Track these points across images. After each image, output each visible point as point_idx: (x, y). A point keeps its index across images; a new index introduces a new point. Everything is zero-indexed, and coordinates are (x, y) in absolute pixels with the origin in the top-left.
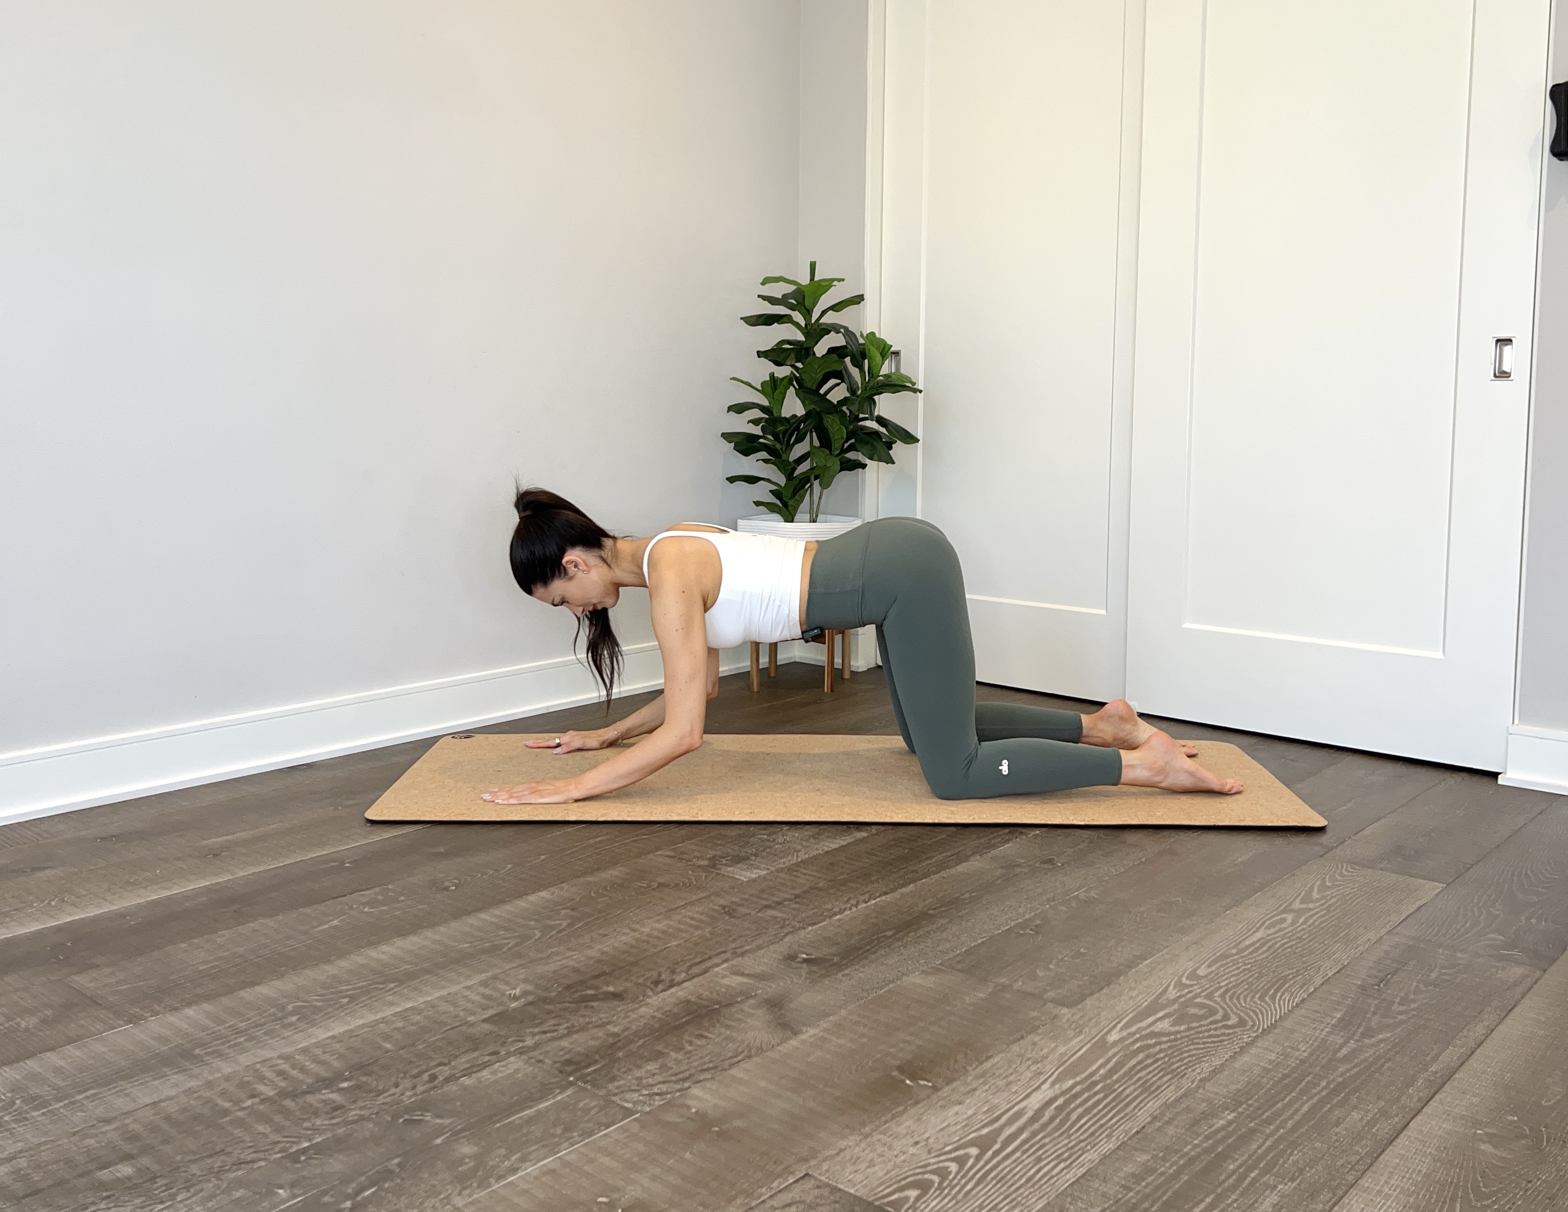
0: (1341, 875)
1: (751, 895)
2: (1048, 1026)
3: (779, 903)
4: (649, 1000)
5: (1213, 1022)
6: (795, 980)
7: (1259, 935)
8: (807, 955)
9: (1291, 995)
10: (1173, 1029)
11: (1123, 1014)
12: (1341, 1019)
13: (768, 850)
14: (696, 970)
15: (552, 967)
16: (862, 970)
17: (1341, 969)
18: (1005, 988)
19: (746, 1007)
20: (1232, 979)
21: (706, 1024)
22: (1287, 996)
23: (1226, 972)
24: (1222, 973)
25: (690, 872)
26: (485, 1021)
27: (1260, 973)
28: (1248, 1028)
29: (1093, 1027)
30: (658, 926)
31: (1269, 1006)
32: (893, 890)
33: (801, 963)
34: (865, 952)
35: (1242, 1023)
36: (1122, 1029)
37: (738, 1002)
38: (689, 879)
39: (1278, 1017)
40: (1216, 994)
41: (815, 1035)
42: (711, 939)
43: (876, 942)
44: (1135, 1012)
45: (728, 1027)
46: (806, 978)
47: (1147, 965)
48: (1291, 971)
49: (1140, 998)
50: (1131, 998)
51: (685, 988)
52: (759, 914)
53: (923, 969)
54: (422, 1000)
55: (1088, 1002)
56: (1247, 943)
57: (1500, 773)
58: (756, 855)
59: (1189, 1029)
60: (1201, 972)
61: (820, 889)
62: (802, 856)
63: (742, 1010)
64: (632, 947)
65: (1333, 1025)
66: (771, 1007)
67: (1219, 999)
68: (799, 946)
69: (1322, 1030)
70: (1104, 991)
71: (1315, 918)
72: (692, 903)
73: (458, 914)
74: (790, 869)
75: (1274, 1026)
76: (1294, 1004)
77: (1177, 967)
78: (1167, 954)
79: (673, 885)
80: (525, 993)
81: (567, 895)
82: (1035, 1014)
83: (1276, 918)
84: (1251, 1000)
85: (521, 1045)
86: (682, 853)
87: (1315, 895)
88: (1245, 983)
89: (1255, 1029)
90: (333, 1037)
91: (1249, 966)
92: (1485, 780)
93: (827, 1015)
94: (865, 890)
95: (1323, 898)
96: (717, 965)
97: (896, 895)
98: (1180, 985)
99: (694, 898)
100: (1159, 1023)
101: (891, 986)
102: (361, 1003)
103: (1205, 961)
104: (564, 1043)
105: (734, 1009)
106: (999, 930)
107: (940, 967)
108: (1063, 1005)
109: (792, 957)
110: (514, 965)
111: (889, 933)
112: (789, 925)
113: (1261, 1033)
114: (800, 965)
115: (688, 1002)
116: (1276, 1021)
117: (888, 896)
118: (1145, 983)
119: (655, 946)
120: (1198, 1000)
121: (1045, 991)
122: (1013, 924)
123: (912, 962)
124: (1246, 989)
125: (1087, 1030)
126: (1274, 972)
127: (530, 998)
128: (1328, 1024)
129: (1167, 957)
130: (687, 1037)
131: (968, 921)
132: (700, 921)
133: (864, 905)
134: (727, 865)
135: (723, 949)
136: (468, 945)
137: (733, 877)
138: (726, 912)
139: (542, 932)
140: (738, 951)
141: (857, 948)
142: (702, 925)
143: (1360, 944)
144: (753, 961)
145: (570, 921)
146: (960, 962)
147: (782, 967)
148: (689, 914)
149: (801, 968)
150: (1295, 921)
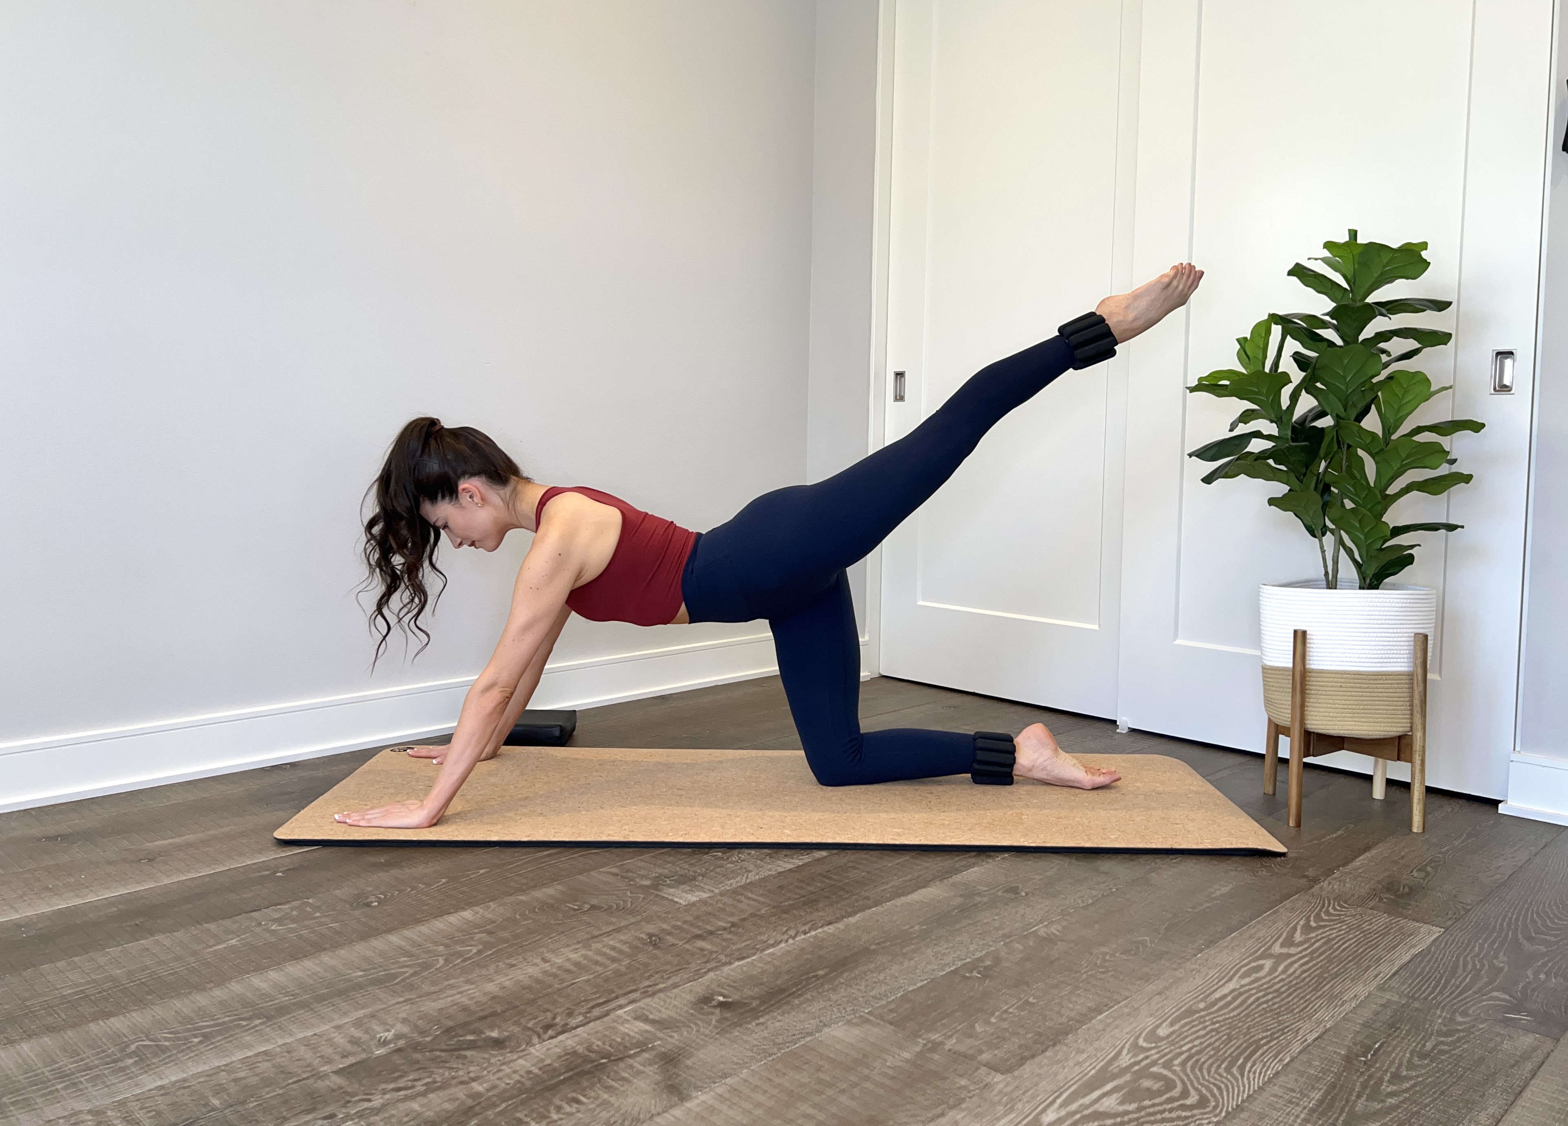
0: (1327, 913)
1: (685, 922)
2: (974, 1099)
3: (711, 933)
4: (532, 1050)
5: (1170, 1100)
6: (702, 1029)
7: (1232, 985)
8: (724, 997)
9: (1264, 1066)
10: (1121, 1108)
11: (1064, 1085)
12: (1321, 1102)
13: (718, 870)
14: (596, 1012)
15: (440, 1004)
16: (779, 1018)
17: (1324, 1033)
18: (935, 1046)
19: (636, 1063)
20: (1196, 1043)
21: (585, 1084)
22: (1258, 1067)
23: (1190, 1032)
24: (1186, 1034)
25: (629, 893)
26: (338, 1072)
27: (1228, 1034)
28: (1208, 1110)
29: (1028, 1102)
30: (573, 956)
31: (1237, 1080)
32: (839, 920)
33: (715, 1007)
34: (790, 995)
35: (1203, 1102)
36: (1061, 1106)
37: (630, 1057)
38: (624, 901)
39: (1245, 1095)
40: (1176, 1062)
41: (704, 1102)
42: (625, 974)
43: (804, 983)
44: (1080, 1082)
45: (608, 1088)
46: (716, 1027)
47: (1101, 1021)
48: (1264, 1034)
49: (1088, 1064)
50: (1078, 1064)
51: (576, 1035)
52: (686, 946)
53: (849, 1018)
54: (280, 1042)
55: (1027, 1067)
56: (1218, 995)
57: (1501, 802)
58: (703, 875)
59: (1139, 1109)
60: (1162, 1032)
61: (761, 917)
62: (752, 877)
63: (632, 1067)
64: (537, 981)
65: (1311, 1109)
66: (666, 1063)
67: (1178, 1069)
68: (718, 986)
69: (1297, 1116)
70: (1048, 1054)
71: (1296, 966)
72: (618, 930)
73: (365, 936)
74: (735, 892)
75: (1239, 1108)
76: (1266, 1079)
77: (1134, 1025)
78: (1126, 1006)
79: (606, 907)
80: (398, 1037)
81: (490, 916)
82: (963, 1082)
83: (1254, 964)
84: (1216, 1072)
85: (366, 1105)
86: (628, 871)
87: (1298, 937)
88: (1210, 1048)
89: (1218, 1110)
90: (162, 1087)
91: (1217, 1025)
92: (1486, 808)
93: (725, 1076)
94: (808, 919)
95: (1307, 940)
96: (621, 1007)
97: (841, 925)
98: (1136, 1048)
99: (623, 923)
100: (1105, 1099)
101: (809, 1039)
102: (213, 1043)
103: (1167, 1018)
104: (415, 1106)
105: (622, 1065)
106: (944, 970)
107: (867, 1016)
108: (997, 1070)
109: (706, 1000)
110: (401, 999)
111: (821, 973)
112: (716, 958)
113: (1225, 1117)
114: (712, 1010)
115: (575, 1053)
116: (1243, 1101)
117: (830, 927)
118: (1096, 1045)
119: (563, 981)
120: (1154, 1069)
121: (981, 1052)
122: (959, 964)
123: (838, 1009)
124: (1211, 1057)
125: (1020, 1105)
126: (1245, 1035)
127: (401, 1043)
128: (1305, 1108)
129: (1126, 1010)
130: (557, 1101)
131: (911, 959)
132: (621, 952)
133: (803, 937)
134: (669, 886)
135: (634, 988)
136: (362, 973)
137: (672, 900)
138: (651, 942)
139: (446, 960)
140: (650, 989)
141: (782, 991)
142: (621, 957)
143: (1346, 1001)
144: (662, 1003)
145: (481, 947)
146: (891, 1011)
147: (692, 1011)
148: (611, 943)
149: (713, 1013)
150: (1273, 969)
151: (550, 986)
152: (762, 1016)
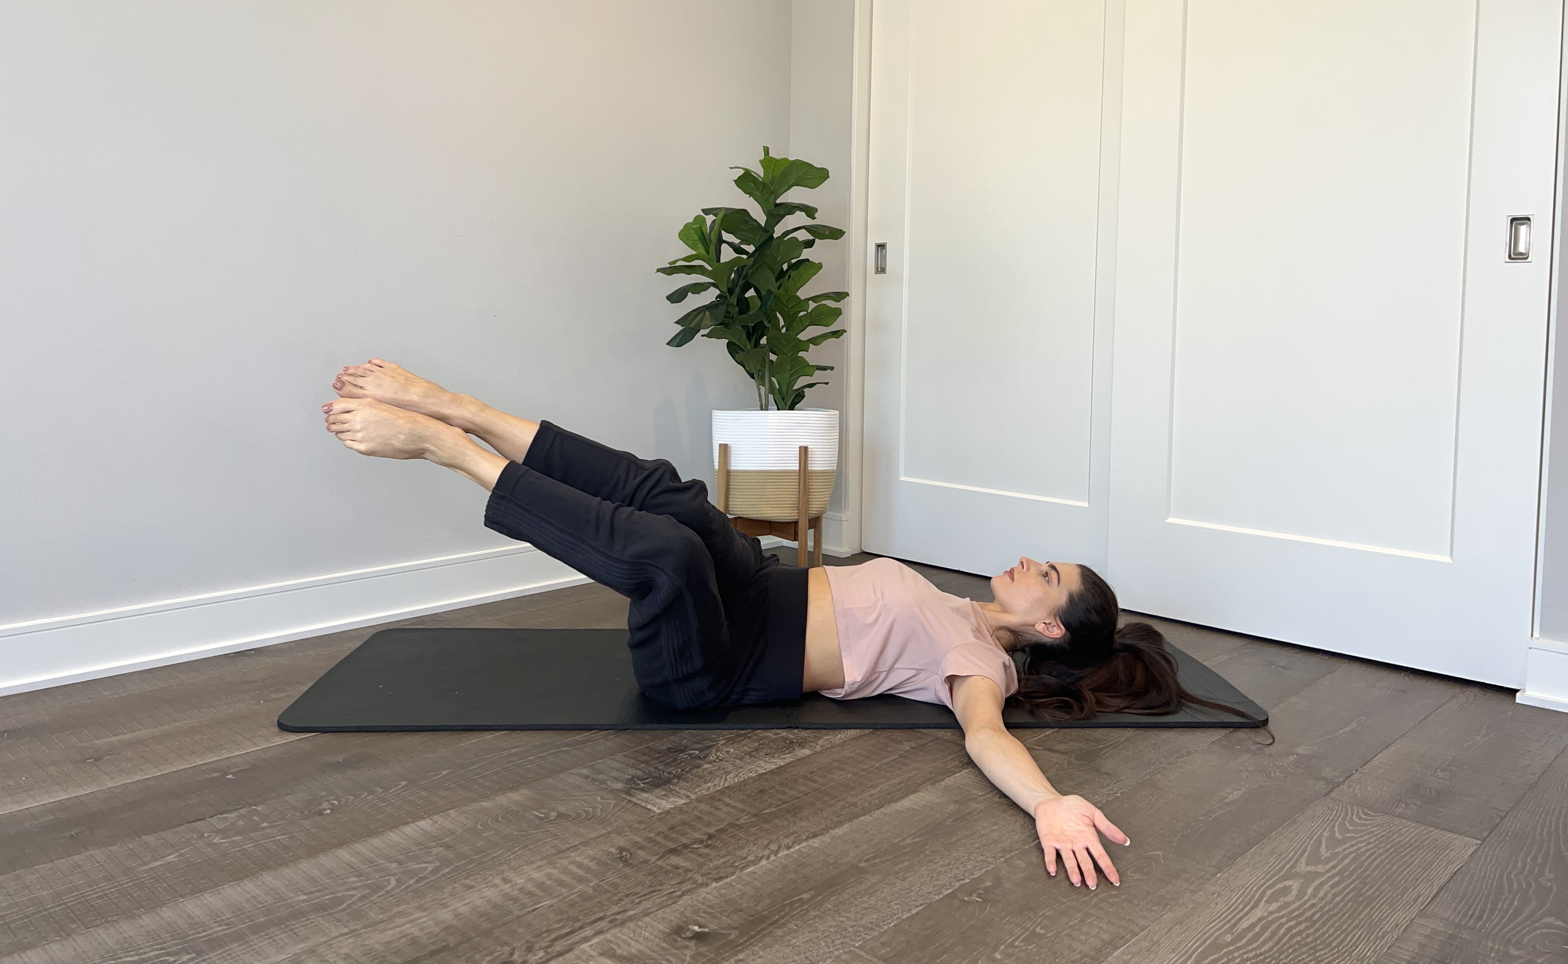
0: (1352, 822)
1: (659, 834)
3: (686, 846)
7: (1258, 913)
8: (700, 927)
14: (558, 947)
15: (389, 935)
16: (761, 953)
25: (599, 799)
30: (536, 875)
32: (825, 831)
33: (690, 939)
34: (772, 923)
38: (594, 809)
42: (592, 898)
43: (787, 909)
52: (659, 863)
53: (837, 953)
56: (1244, 924)
57: (1517, 691)
58: (679, 777)
61: (740, 827)
62: (732, 780)
64: (495, 906)
68: (694, 912)
71: (1327, 887)
72: (586, 843)
73: (312, 852)
74: (713, 798)
78: (1144, 939)
79: (574, 816)
81: (449, 825)
83: (1279, 886)
86: (600, 772)
87: (1324, 852)
92: (1501, 697)
94: (791, 831)
95: (1334, 856)
96: (586, 940)
97: (826, 838)
99: (593, 835)
106: (940, 893)
107: (858, 951)
109: (678, 930)
110: (346, 930)
111: (806, 896)
112: (691, 878)
114: (686, 943)
117: (816, 840)
119: (523, 906)
122: (958, 885)
123: (826, 942)
129: (1146, 944)
131: (904, 879)
132: (588, 870)
133: (786, 852)
134: (643, 790)
135: (601, 915)
136: (305, 897)
137: (645, 808)
138: (621, 857)
139: (397, 880)
140: (618, 917)
141: (764, 919)
142: (588, 876)
143: (1387, 932)
144: (632, 935)
145: (438, 864)
146: (883, 944)
147: (664, 945)
148: (578, 859)
149: (687, 947)
150: (1302, 893)
151: (509, 912)
152: (741, 951)
